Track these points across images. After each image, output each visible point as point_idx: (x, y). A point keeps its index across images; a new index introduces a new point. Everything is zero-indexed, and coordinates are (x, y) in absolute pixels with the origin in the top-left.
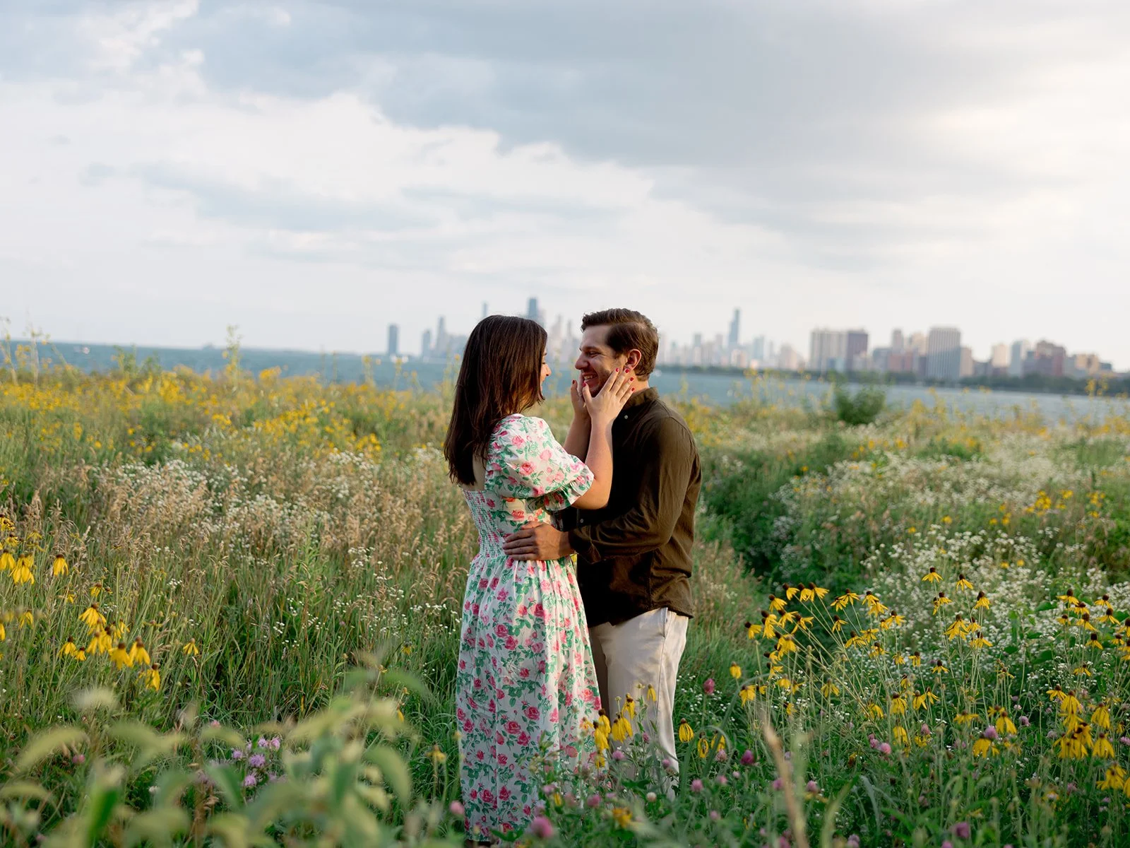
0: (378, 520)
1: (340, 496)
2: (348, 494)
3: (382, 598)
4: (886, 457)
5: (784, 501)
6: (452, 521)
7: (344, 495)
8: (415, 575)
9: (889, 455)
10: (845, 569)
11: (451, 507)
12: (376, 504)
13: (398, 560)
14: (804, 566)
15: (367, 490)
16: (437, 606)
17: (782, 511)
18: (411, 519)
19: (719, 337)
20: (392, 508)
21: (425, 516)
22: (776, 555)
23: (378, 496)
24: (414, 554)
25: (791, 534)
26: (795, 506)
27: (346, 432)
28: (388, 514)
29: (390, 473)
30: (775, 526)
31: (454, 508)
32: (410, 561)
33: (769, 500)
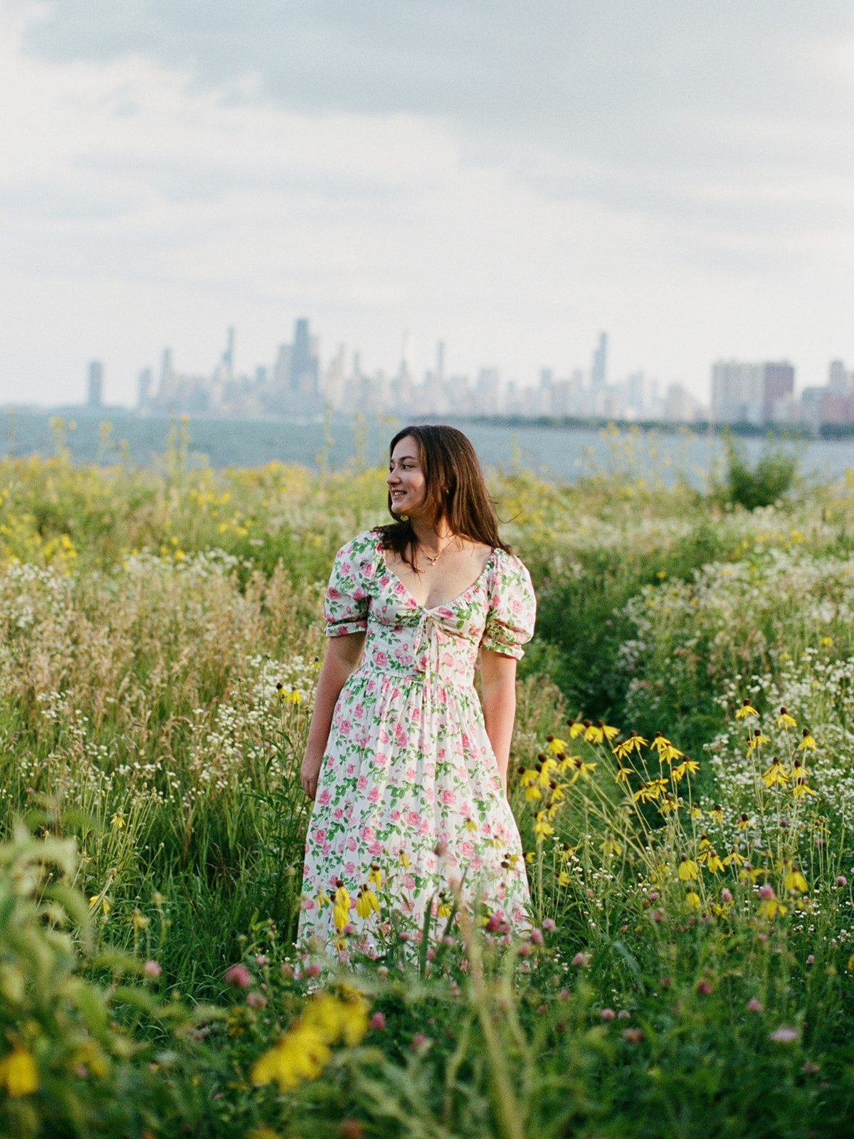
0: (73, 655)
1: (21, 624)
2: (32, 622)
3: (79, 757)
4: (771, 556)
5: (633, 619)
6: (172, 657)
7: (27, 623)
8: (123, 726)
9: (775, 552)
10: (708, 710)
11: (172, 636)
12: (69, 632)
13: (100, 709)
14: (654, 707)
15: (57, 615)
16: (148, 767)
17: (631, 633)
18: (117, 655)
19: (578, 374)
20: (91, 639)
21: (136, 647)
22: (621, 691)
23: (72, 623)
24: (122, 699)
25: (641, 663)
26: (647, 625)
27: (27, 533)
28: (86, 648)
29: (91, 591)
30: (620, 653)
31: (176, 637)
32: (115, 708)
33: (612, 617)
